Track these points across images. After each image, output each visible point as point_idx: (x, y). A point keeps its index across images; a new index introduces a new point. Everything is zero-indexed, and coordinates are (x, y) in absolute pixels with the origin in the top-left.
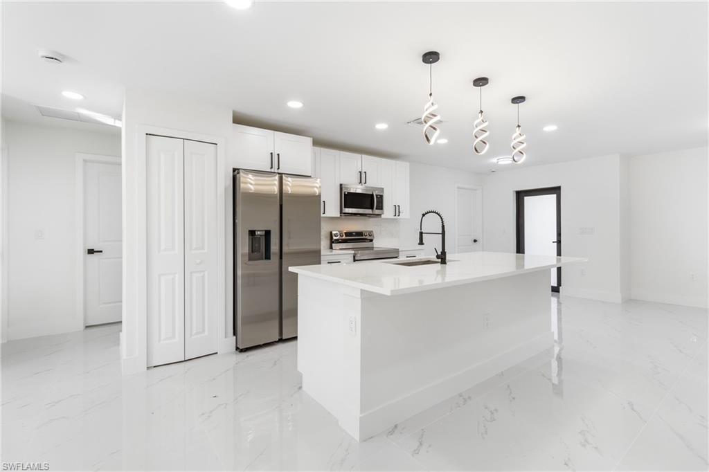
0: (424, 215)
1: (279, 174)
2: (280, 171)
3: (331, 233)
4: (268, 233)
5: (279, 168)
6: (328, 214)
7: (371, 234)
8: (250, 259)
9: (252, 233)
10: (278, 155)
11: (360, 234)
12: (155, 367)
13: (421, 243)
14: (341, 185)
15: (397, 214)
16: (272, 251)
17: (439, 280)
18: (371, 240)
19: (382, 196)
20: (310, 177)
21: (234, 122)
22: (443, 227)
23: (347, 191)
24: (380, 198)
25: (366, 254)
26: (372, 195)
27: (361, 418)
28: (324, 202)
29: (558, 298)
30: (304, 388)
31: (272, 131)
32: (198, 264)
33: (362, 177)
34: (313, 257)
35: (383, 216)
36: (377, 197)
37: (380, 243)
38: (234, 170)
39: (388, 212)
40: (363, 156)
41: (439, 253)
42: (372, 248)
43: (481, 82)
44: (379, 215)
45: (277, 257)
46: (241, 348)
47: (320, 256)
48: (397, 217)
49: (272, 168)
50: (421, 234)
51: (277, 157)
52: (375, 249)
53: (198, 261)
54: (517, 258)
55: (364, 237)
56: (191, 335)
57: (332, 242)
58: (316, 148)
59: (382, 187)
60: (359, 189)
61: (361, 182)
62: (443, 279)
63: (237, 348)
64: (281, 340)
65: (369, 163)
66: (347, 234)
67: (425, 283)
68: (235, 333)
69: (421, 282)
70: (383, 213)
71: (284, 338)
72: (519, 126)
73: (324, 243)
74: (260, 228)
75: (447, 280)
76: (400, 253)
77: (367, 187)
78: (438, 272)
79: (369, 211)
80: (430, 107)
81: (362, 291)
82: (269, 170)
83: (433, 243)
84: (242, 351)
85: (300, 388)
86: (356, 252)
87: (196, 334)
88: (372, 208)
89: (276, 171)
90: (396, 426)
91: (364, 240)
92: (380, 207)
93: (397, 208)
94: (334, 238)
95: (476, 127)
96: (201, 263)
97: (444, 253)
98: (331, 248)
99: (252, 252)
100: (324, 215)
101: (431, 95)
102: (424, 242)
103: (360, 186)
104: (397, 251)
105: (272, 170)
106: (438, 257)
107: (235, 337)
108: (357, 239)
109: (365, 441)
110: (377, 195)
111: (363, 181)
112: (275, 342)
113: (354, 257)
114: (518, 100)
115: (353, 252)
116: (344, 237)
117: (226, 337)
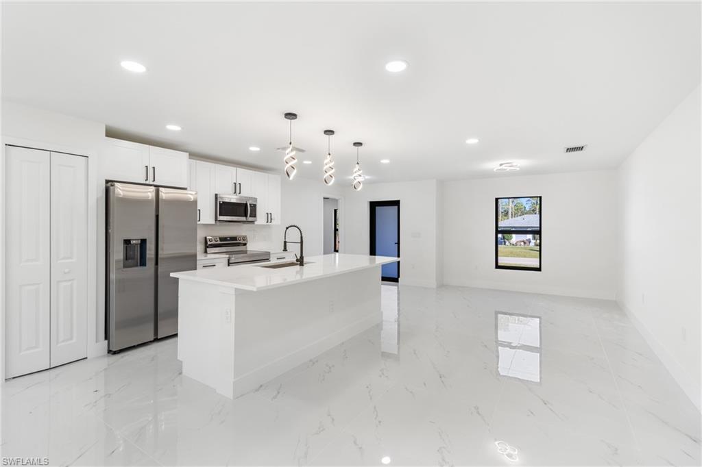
0: (287, 228)
1: (155, 186)
2: (155, 183)
3: (206, 238)
4: (143, 242)
5: (154, 180)
6: (203, 221)
7: (244, 238)
8: (124, 267)
9: (127, 242)
10: (154, 168)
11: (234, 238)
12: (14, 378)
13: (285, 250)
14: (216, 195)
15: (269, 221)
16: (147, 256)
17: (298, 277)
18: (245, 244)
19: (255, 205)
20: (185, 189)
21: (107, 136)
22: (302, 237)
23: (222, 201)
24: (254, 207)
25: (240, 258)
26: (246, 204)
27: (234, 383)
28: (199, 210)
29: (398, 286)
30: (184, 373)
31: (147, 146)
32: (65, 273)
33: (237, 188)
34: (189, 262)
35: (256, 223)
36: (250, 206)
37: (253, 246)
38: (107, 182)
39: (261, 219)
40: (238, 169)
41: (299, 258)
42: (245, 252)
43: (329, 132)
44: (252, 222)
45: (153, 262)
46: (114, 350)
47: (196, 260)
48: (269, 223)
49: (147, 180)
50: (285, 242)
51: (152, 169)
52: (248, 253)
53: (67, 270)
54: (370, 259)
55: (238, 242)
56: (57, 343)
57: (207, 246)
58: (192, 160)
59: (256, 197)
60: (233, 199)
61: (235, 193)
62: (302, 277)
63: (109, 351)
64: (156, 340)
65: (243, 175)
66: (221, 239)
67: (288, 280)
68: (107, 337)
69: (285, 280)
70: (256, 220)
71: (159, 337)
72: (358, 163)
73: (200, 248)
74: (135, 237)
75: (304, 277)
76: (271, 256)
77: (242, 197)
78: (297, 272)
79: (244, 219)
80: (290, 152)
81: (236, 289)
82: (144, 182)
83: (294, 250)
84: (115, 353)
85: (181, 373)
86: (231, 256)
87: (63, 341)
88: (246, 216)
89: (151, 183)
90: (261, 386)
91: (238, 244)
92: (254, 215)
93: (269, 215)
94: (209, 243)
95: (326, 164)
96: (69, 272)
97: (302, 257)
98: (206, 252)
99: (126, 259)
100: (199, 223)
101: (290, 143)
102: (287, 249)
103: (234, 196)
104: (268, 254)
105: (147, 182)
106: (297, 260)
107: (106, 341)
108: (231, 244)
109: (238, 398)
110: (250, 204)
111: (238, 191)
112: (151, 342)
113: (229, 260)
114: (358, 144)
115: (228, 256)
116: (219, 242)
117: (97, 342)
